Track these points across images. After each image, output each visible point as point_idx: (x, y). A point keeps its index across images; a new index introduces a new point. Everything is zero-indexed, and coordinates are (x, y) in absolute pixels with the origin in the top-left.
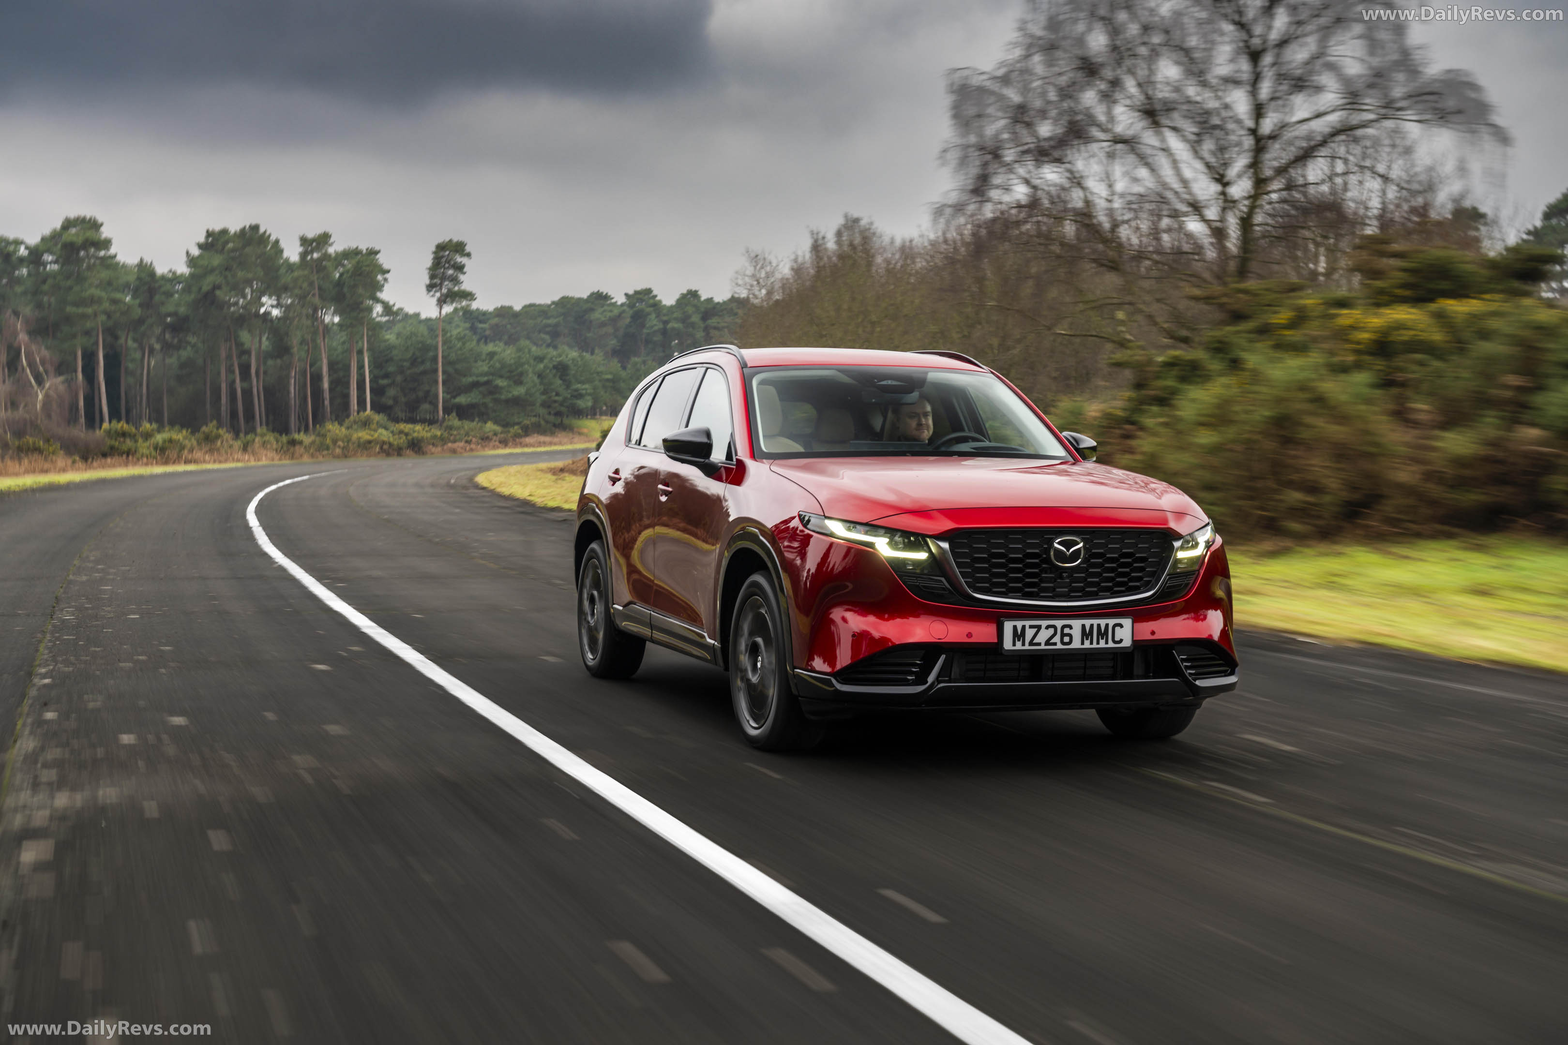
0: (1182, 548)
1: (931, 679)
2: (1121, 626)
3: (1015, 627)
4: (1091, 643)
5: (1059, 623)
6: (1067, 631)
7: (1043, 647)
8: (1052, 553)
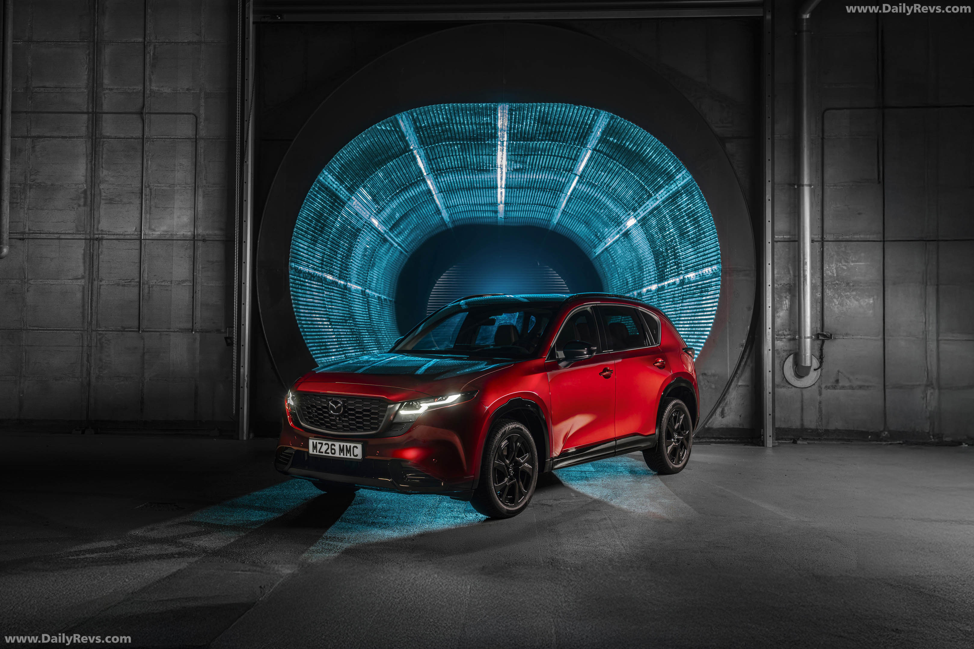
2: (357, 448)
3: (313, 442)
4: (343, 455)
5: (330, 443)
6: (333, 447)
7: (324, 454)
8: (329, 406)
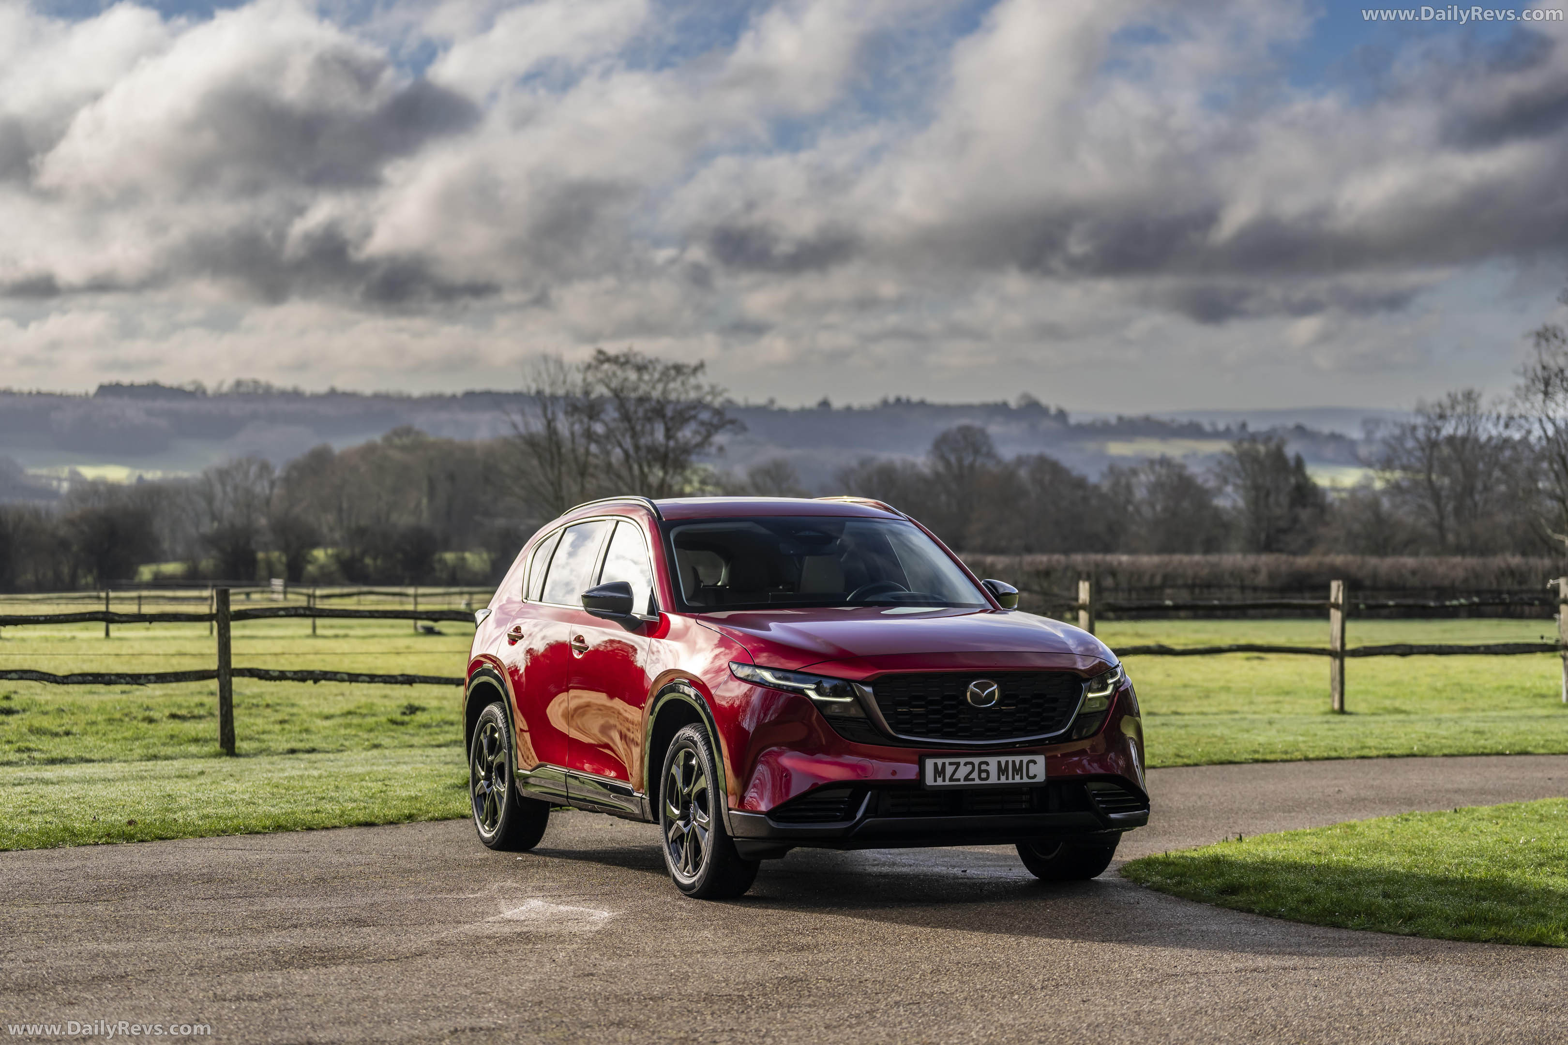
0: (1091, 690)
1: (859, 815)
2: (1035, 762)
3: (936, 764)
4: (1007, 779)
5: (976, 761)
6: (984, 767)
7: (962, 782)
8: (968, 694)
